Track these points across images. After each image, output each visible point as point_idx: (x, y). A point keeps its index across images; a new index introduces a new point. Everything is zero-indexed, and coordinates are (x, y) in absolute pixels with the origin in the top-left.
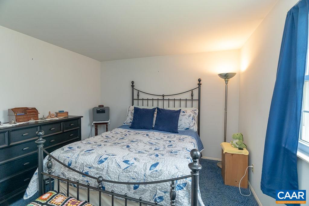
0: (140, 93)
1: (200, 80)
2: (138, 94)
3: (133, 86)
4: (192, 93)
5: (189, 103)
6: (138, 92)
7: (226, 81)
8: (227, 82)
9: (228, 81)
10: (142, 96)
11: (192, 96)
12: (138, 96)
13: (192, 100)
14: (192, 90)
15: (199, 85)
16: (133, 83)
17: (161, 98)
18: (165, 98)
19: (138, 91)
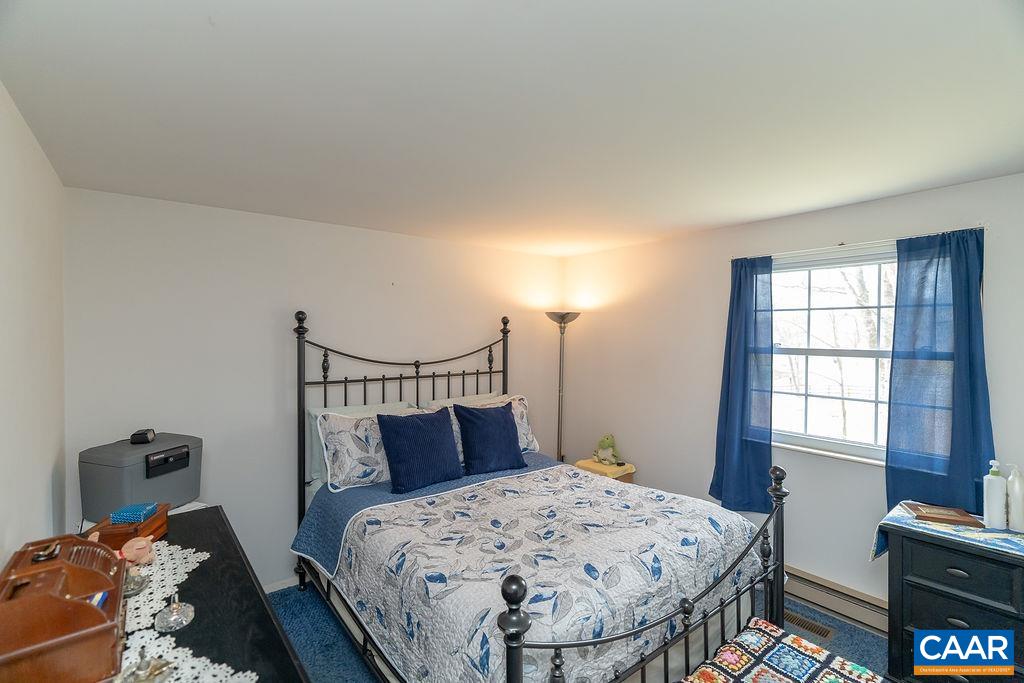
0: (332, 357)
1: (505, 321)
2: (325, 361)
3: (301, 331)
4: (490, 355)
5: (484, 380)
6: (326, 356)
7: (561, 327)
8: (562, 330)
9: (565, 327)
10: (339, 369)
11: (491, 361)
12: (325, 369)
13: (490, 372)
14: (490, 346)
15: (505, 332)
16: (300, 317)
17: (411, 371)
18: (424, 370)
19: (326, 349)
